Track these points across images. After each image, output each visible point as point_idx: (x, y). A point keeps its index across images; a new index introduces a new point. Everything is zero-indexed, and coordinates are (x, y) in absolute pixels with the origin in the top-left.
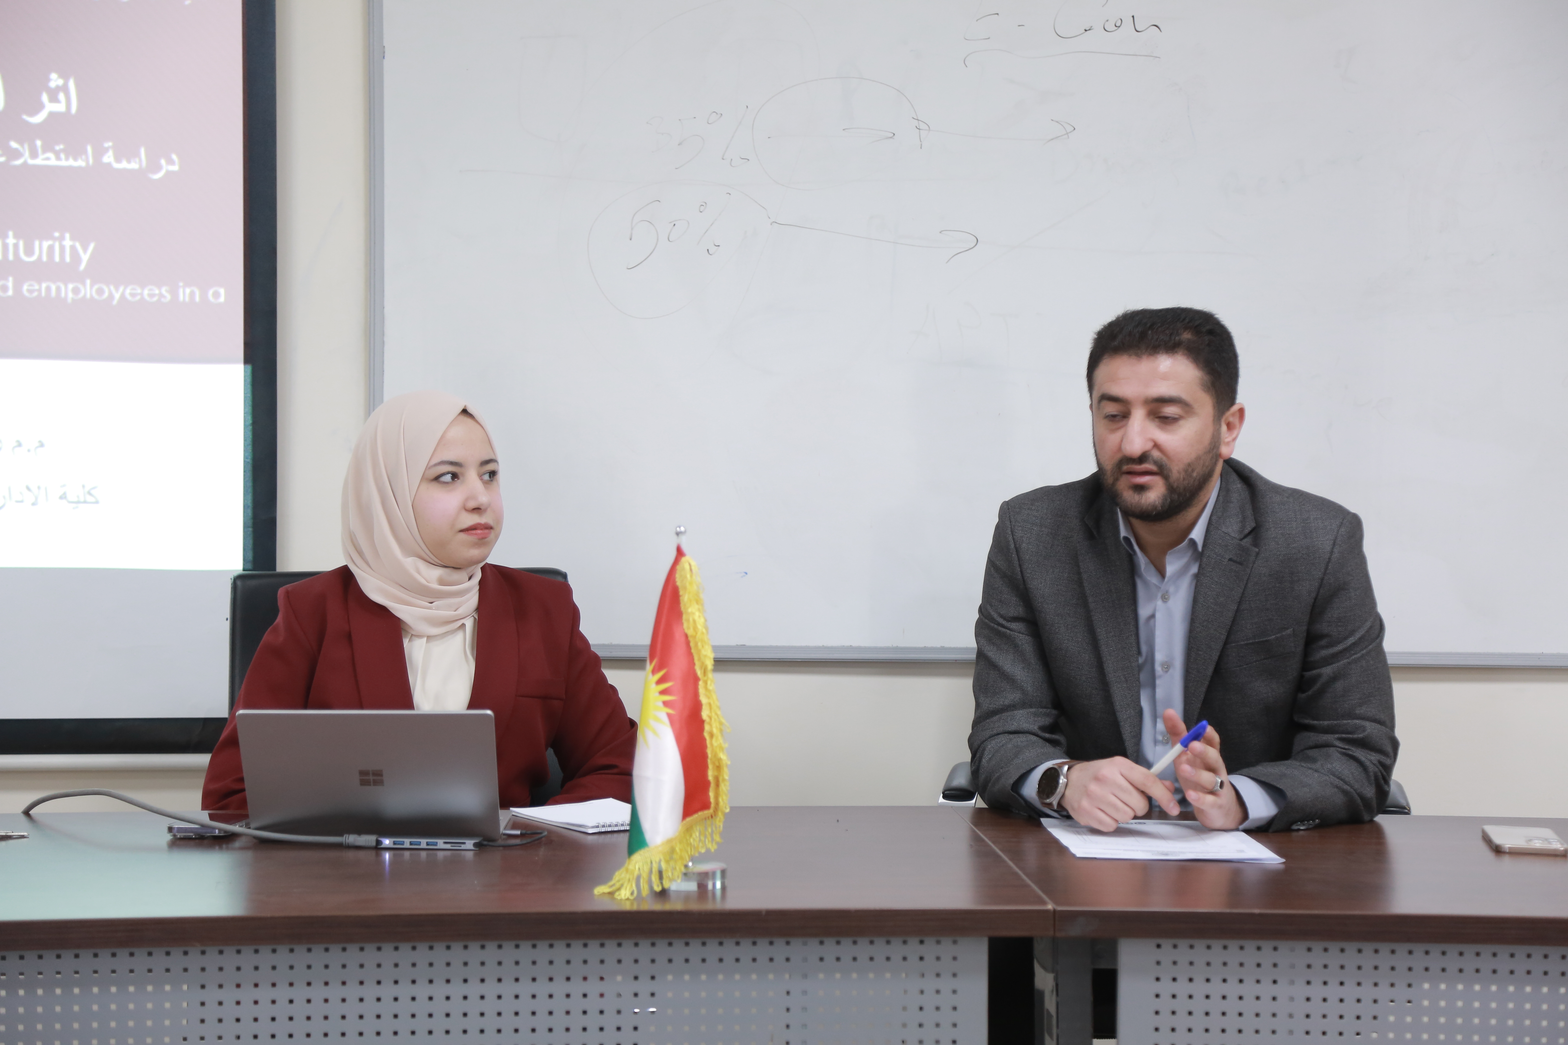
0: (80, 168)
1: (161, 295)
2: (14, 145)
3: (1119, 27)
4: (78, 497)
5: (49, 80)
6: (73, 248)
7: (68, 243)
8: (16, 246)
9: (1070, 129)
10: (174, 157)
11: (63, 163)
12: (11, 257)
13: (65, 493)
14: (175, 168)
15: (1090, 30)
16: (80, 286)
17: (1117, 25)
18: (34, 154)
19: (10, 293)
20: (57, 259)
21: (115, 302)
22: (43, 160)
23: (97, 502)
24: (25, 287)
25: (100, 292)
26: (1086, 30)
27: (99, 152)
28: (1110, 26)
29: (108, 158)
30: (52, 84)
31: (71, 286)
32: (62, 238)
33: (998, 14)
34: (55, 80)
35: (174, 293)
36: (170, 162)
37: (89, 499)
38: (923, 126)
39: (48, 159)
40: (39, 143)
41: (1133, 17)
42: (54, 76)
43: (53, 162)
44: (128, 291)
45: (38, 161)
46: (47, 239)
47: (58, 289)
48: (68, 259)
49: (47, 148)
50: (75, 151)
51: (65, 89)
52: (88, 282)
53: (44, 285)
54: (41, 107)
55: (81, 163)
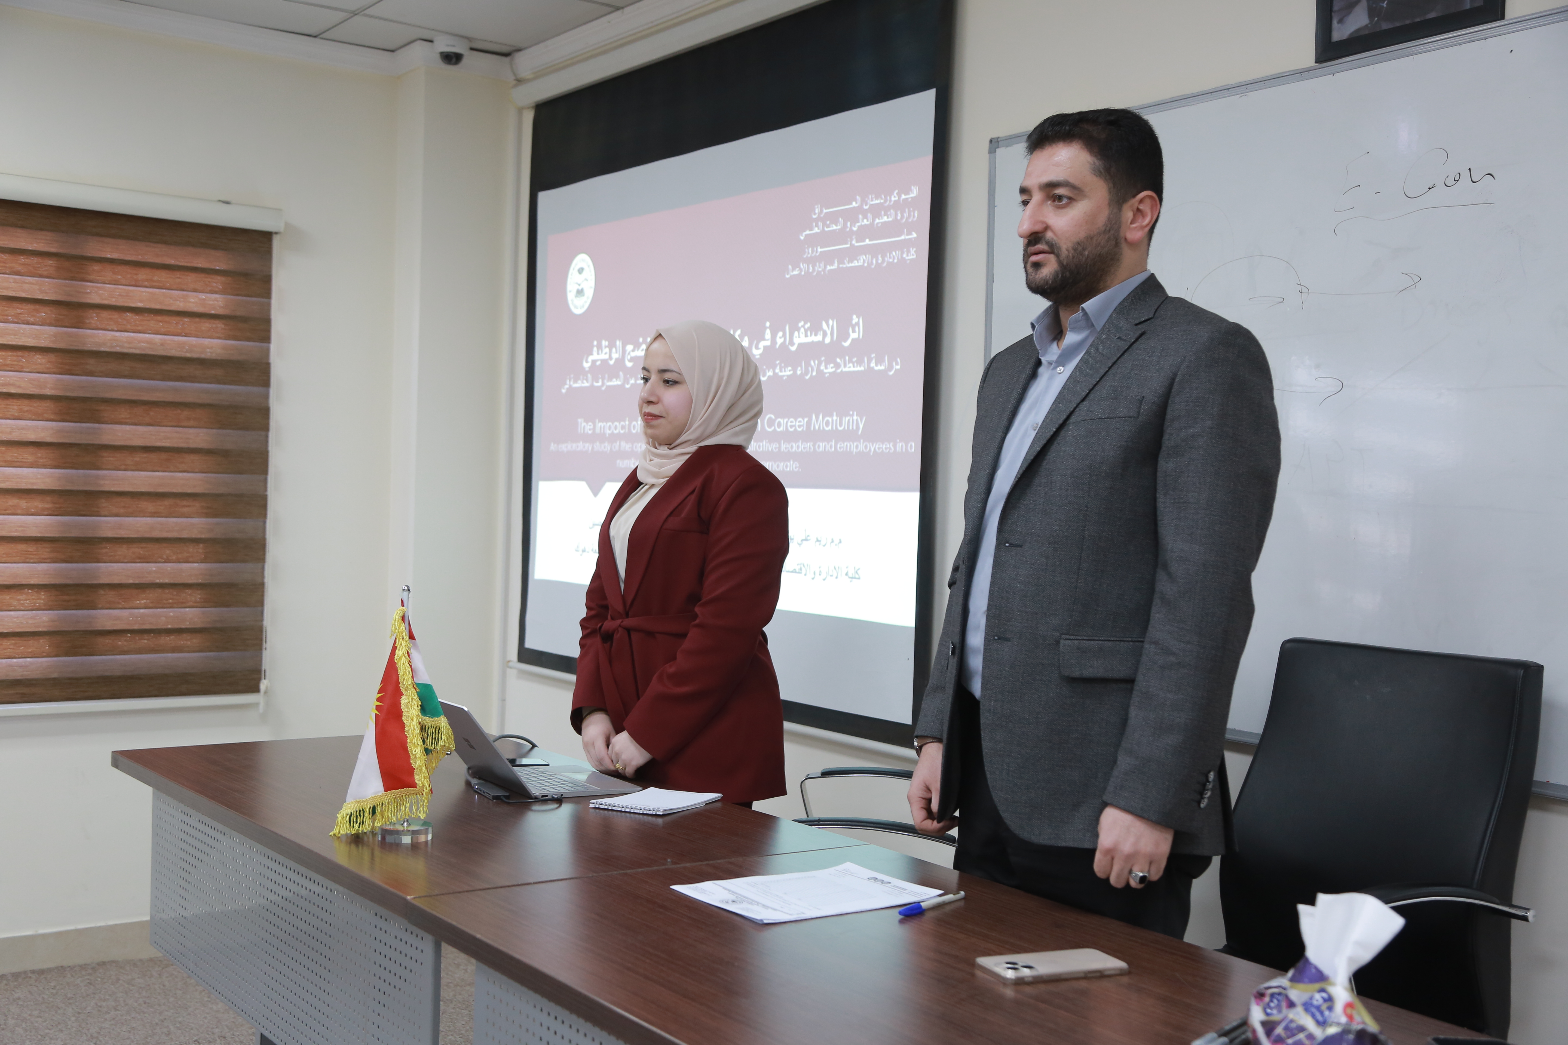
0: (862, 371)
1: (890, 448)
2: (838, 360)
3: (1458, 180)
4: (852, 574)
5: (852, 319)
6: (857, 420)
7: (855, 418)
8: (836, 420)
9: (1417, 279)
10: (899, 360)
11: (856, 369)
12: (834, 428)
13: (847, 572)
14: (898, 367)
15: (1433, 187)
16: (859, 444)
17: (1456, 179)
18: (845, 366)
19: (833, 449)
20: (851, 428)
21: (872, 453)
22: (850, 368)
23: (859, 578)
24: (839, 446)
25: (866, 447)
26: (1430, 188)
27: (869, 361)
28: (1450, 182)
29: (873, 364)
30: (854, 322)
31: (855, 444)
32: (853, 415)
33: (1359, 186)
34: (855, 319)
35: (895, 446)
36: (897, 364)
37: (857, 576)
38: (1304, 290)
39: (850, 367)
40: (847, 358)
41: (1470, 169)
42: (854, 317)
43: (852, 369)
44: (877, 446)
45: (846, 369)
46: (846, 416)
47: (850, 446)
48: (855, 428)
49: (850, 361)
50: (860, 362)
51: (858, 324)
52: (862, 441)
53: (845, 444)
54: (848, 335)
55: (862, 368)
